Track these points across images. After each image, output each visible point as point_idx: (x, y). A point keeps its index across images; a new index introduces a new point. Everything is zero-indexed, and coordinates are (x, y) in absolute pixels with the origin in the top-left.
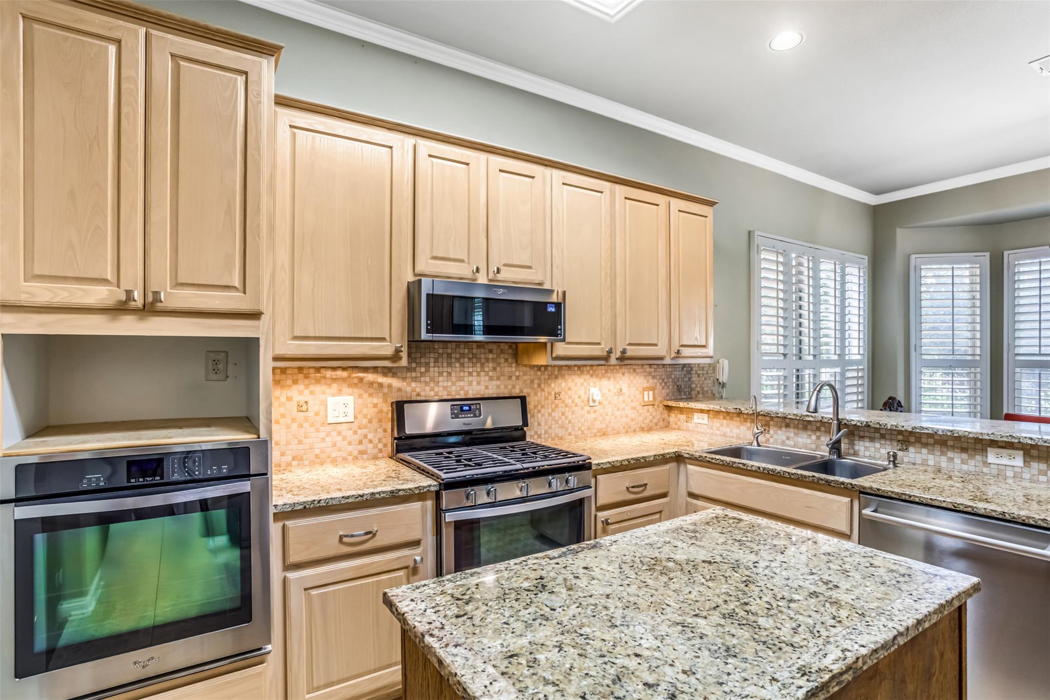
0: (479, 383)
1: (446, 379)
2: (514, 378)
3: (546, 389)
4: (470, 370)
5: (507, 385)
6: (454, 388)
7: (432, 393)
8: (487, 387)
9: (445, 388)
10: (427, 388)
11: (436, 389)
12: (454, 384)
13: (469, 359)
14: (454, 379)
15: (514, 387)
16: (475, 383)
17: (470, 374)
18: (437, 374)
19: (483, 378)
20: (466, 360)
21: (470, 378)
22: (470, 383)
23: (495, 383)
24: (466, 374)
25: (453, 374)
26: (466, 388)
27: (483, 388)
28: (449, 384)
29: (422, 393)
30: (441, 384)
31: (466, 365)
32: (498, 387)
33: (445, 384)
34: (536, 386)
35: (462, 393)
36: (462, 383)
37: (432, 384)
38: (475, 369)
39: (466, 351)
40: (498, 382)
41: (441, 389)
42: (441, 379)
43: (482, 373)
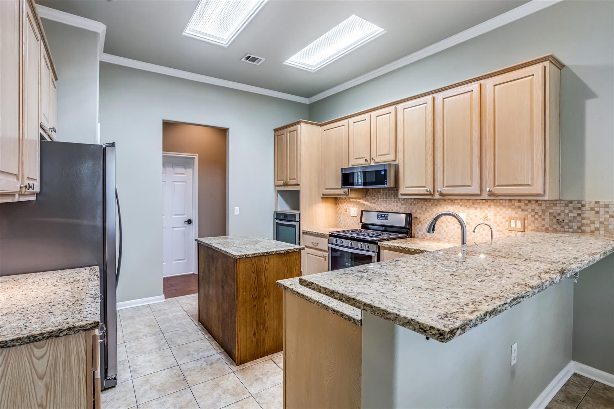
0: (397, 206)
1: (384, 203)
2: (413, 205)
3: (430, 211)
4: (394, 200)
5: (410, 208)
6: (387, 207)
7: (380, 209)
8: (400, 208)
9: (384, 207)
10: (378, 207)
11: (381, 207)
12: (387, 206)
13: (393, 195)
14: (387, 204)
15: (413, 209)
16: (395, 206)
17: (394, 202)
18: (381, 201)
19: (399, 204)
20: (392, 196)
21: (394, 204)
22: (394, 206)
23: (404, 206)
24: (392, 202)
25: (387, 202)
26: (392, 208)
27: (399, 208)
28: (386, 206)
29: (377, 209)
30: (383, 205)
31: (392, 198)
32: (405, 208)
33: (384, 205)
34: (424, 209)
35: (390, 210)
36: (390, 206)
37: (380, 205)
38: (395, 199)
39: (392, 192)
40: (405, 206)
41: (383, 207)
42: (383, 203)
43: (399, 202)
